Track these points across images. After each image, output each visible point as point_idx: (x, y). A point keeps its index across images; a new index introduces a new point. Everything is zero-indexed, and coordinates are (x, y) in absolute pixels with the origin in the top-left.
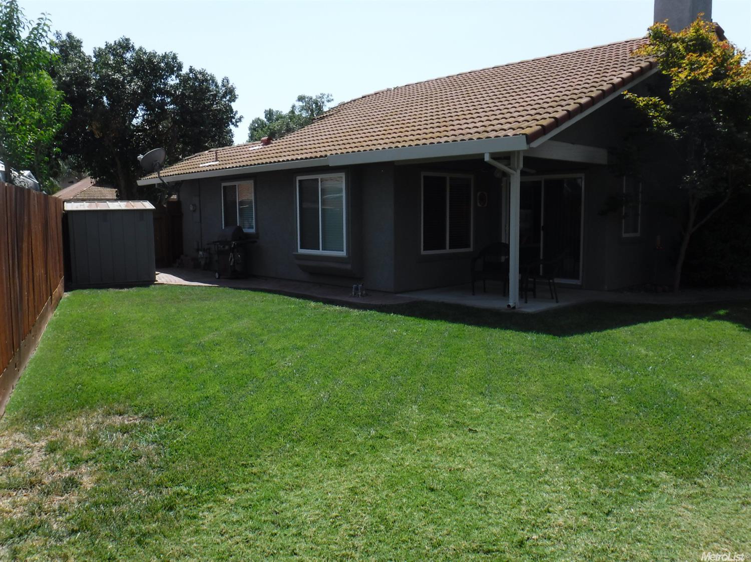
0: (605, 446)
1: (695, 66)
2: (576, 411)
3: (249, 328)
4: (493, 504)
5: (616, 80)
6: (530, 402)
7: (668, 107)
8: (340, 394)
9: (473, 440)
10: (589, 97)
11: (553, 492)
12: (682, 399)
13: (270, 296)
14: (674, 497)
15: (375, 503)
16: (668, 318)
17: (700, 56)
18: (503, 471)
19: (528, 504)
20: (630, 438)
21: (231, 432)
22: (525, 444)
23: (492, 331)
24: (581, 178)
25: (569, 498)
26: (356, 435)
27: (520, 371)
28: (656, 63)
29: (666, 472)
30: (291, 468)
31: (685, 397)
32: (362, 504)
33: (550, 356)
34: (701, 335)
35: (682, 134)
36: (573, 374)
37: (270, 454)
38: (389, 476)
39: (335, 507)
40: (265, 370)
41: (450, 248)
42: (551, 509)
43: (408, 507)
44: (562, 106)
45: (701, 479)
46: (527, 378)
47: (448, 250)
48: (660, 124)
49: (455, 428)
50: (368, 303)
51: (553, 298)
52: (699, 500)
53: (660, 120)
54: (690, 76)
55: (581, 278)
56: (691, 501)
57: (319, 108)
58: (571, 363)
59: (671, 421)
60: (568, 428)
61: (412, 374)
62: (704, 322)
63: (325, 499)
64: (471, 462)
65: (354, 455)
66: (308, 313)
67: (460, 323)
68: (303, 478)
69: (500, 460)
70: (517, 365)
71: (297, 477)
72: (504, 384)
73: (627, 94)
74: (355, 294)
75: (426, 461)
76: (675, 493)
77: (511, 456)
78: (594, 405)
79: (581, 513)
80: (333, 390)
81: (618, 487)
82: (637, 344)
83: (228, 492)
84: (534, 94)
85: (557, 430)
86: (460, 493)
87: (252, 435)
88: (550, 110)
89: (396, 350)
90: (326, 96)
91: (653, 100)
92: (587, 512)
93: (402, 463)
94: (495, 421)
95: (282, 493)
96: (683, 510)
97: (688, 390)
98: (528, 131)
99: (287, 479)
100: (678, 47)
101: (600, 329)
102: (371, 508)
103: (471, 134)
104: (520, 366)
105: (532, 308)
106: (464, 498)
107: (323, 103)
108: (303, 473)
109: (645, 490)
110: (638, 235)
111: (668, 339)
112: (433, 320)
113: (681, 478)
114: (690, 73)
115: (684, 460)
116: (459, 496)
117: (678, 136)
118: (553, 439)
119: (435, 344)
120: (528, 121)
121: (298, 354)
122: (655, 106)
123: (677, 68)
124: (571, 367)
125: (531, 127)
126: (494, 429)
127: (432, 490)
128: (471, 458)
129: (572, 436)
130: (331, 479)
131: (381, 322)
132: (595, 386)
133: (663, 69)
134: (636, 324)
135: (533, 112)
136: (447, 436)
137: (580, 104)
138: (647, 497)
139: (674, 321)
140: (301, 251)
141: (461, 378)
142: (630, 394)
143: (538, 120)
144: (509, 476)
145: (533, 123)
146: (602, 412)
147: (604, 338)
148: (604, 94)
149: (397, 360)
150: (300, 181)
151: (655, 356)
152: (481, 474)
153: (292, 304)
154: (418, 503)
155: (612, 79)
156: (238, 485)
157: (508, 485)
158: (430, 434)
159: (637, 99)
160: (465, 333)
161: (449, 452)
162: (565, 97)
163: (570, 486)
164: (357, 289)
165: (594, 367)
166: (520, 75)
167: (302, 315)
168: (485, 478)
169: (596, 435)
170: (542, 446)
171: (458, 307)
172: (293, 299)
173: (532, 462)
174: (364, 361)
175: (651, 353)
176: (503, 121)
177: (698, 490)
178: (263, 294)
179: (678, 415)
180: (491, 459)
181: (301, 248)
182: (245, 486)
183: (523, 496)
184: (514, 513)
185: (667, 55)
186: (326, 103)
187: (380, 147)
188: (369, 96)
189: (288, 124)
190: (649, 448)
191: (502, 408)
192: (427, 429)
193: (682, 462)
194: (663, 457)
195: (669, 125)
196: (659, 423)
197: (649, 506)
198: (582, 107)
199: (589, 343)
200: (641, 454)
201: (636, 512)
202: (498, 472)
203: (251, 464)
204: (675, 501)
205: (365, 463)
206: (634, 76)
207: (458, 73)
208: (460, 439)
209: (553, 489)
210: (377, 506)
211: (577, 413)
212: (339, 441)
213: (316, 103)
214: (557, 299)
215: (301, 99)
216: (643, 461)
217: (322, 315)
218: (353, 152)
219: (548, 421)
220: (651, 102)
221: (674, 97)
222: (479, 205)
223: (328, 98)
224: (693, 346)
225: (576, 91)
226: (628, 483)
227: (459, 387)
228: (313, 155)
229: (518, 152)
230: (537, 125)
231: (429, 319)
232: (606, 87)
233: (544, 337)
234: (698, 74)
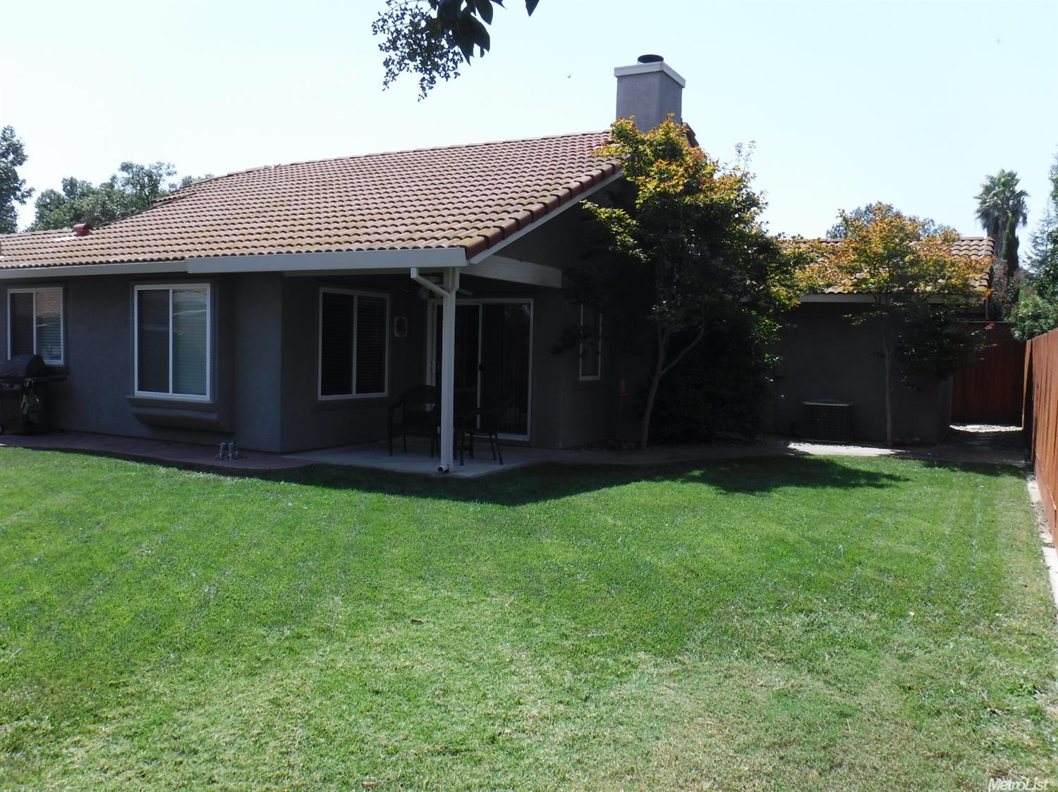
0: (576, 629)
1: (665, 176)
2: (538, 592)
3: (73, 505)
4: (454, 701)
5: (574, 185)
6: (482, 586)
7: (634, 222)
8: (231, 588)
9: (419, 633)
10: (541, 203)
11: (523, 682)
12: (657, 573)
13: (94, 460)
14: (655, 676)
15: (307, 714)
16: (636, 481)
17: (670, 164)
18: (460, 665)
19: (495, 698)
20: (603, 619)
21: (84, 644)
22: (482, 633)
23: (421, 501)
24: (530, 305)
25: (541, 688)
26: (265, 637)
27: (466, 549)
28: (621, 167)
29: (645, 651)
30: (182, 683)
31: (661, 571)
32: (290, 717)
33: (500, 529)
34: (675, 500)
35: (650, 256)
36: (529, 549)
37: (148, 668)
38: (319, 681)
39: (254, 723)
40: (114, 561)
41: (357, 393)
42: (521, 701)
43: (350, 714)
44: (509, 213)
45: (682, 656)
46: (475, 556)
47: (354, 395)
48: (625, 242)
49: (393, 620)
50: (243, 467)
51: (495, 459)
52: (681, 678)
53: (625, 237)
54: (659, 187)
55: (529, 434)
56: (672, 679)
57: (154, 184)
58: (527, 538)
59: (647, 597)
60: (530, 613)
61: (326, 558)
62: (677, 485)
63: (240, 715)
64: (420, 658)
65: (268, 660)
66: (159, 483)
67: (379, 492)
68: (204, 694)
69: (455, 653)
70: (460, 542)
71: (194, 694)
72: (448, 565)
73: (586, 203)
74: (223, 456)
75: (363, 660)
76: (655, 672)
77: (467, 648)
78: (559, 584)
79: (556, 701)
80: (220, 583)
81: (594, 671)
82: (603, 512)
83: (98, 719)
84: (472, 193)
85: (519, 615)
86: (412, 693)
87: (116, 646)
88: (494, 216)
89: (297, 529)
90: (166, 167)
91: (617, 212)
92: (563, 699)
93: (334, 665)
94: (443, 609)
95: (177, 715)
96: (665, 688)
97: (663, 562)
98: (468, 242)
99: (181, 697)
100: (645, 150)
101: (557, 497)
102: (303, 720)
103: (393, 241)
104: (464, 543)
105: (471, 471)
106: (418, 698)
107: (161, 176)
108: (202, 688)
109: (623, 671)
110: (597, 378)
111: (638, 506)
112: (341, 488)
113: (661, 657)
114: (659, 184)
115: (663, 638)
116: (411, 696)
117: (645, 258)
118: (515, 625)
119: (349, 520)
120: (467, 229)
121: (158, 538)
122: (620, 220)
123: (644, 177)
124: (527, 542)
125: (471, 237)
126: (443, 619)
127: (377, 692)
128: (420, 654)
129: (536, 620)
130: (242, 692)
131: (269, 494)
132: (558, 562)
133: (628, 176)
134: (599, 489)
135: (472, 217)
136: (385, 630)
137: (530, 211)
138: (626, 679)
139: (644, 484)
140: (139, 394)
141: (392, 560)
142: (599, 570)
143: (479, 229)
144: (468, 670)
145: (474, 233)
146: (569, 592)
147: (563, 506)
148: (560, 201)
149: (302, 541)
150: (140, 292)
151: (623, 526)
152: (434, 670)
153: (134, 470)
154: (362, 707)
155: (569, 183)
156: (111, 710)
157: (468, 679)
158: (362, 629)
159: (598, 211)
160: (388, 505)
161: (391, 649)
162: (512, 201)
163: (540, 674)
164: (226, 448)
165: (555, 541)
166: (452, 165)
167: (151, 486)
168: (440, 674)
169: (564, 618)
170: (503, 634)
171: (373, 471)
172: (130, 464)
173: (493, 652)
174: (257, 545)
175: (619, 523)
176: (434, 226)
177: (680, 667)
178: (82, 456)
179: (653, 591)
180: (444, 653)
181: (140, 389)
182: (121, 710)
183: (488, 690)
184: (481, 709)
185: (632, 159)
186: (165, 177)
187: (265, 251)
188: (237, 175)
189: (104, 203)
190: (624, 628)
191: (450, 594)
192: (356, 624)
193: (661, 640)
194: (641, 636)
195: (635, 245)
196: (633, 601)
197: (629, 689)
198: (533, 216)
199: (546, 513)
200: (616, 634)
201: (616, 695)
202: (455, 667)
203: (123, 682)
204: (655, 680)
205: (284, 670)
206: (594, 181)
207: (366, 154)
208: (402, 632)
209: (523, 679)
210: (311, 717)
211: (539, 595)
212: (243, 646)
213: (150, 176)
214: (501, 460)
215: (126, 167)
216: (619, 641)
217: (182, 485)
218: (224, 255)
219: (507, 605)
220: (614, 215)
221: (640, 209)
222: (397, 335)
223: (169, 171)
224: (666, 514)
225: (525, 195)
226: (604, 667)
227: (391, 572)
228: (163, 256)
229: (454, 268)
230: (478, 235)
231: (335, 488)
232: (562, 192)
233: (491, 508)
234: (668, 186)
